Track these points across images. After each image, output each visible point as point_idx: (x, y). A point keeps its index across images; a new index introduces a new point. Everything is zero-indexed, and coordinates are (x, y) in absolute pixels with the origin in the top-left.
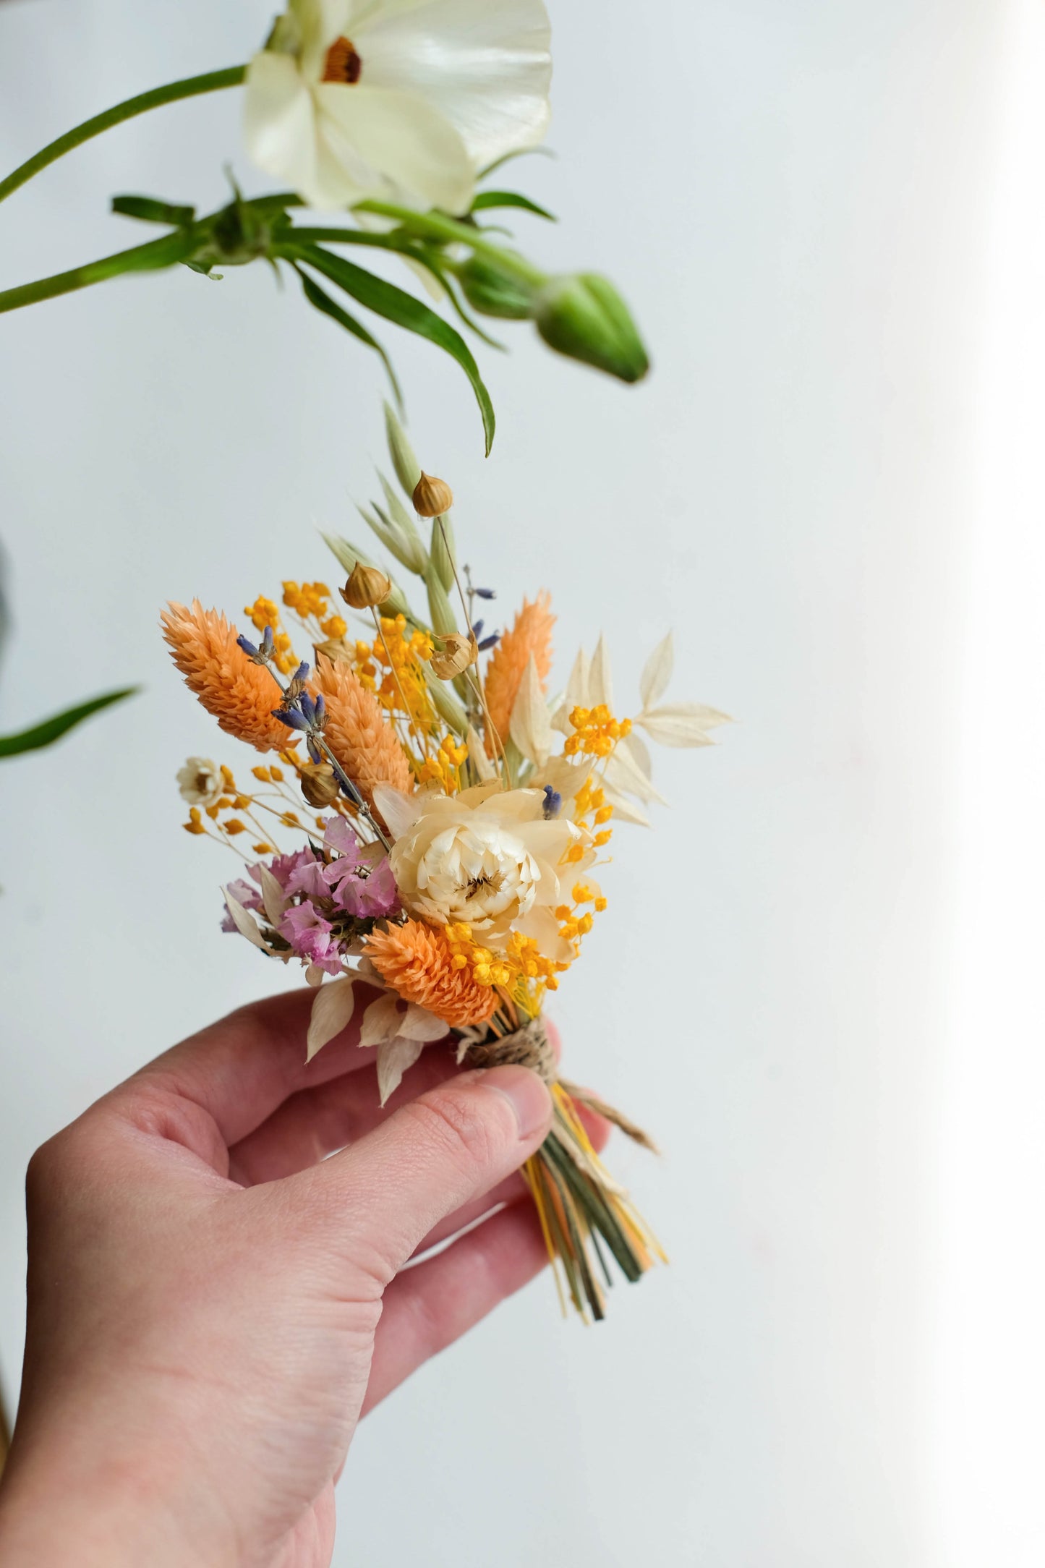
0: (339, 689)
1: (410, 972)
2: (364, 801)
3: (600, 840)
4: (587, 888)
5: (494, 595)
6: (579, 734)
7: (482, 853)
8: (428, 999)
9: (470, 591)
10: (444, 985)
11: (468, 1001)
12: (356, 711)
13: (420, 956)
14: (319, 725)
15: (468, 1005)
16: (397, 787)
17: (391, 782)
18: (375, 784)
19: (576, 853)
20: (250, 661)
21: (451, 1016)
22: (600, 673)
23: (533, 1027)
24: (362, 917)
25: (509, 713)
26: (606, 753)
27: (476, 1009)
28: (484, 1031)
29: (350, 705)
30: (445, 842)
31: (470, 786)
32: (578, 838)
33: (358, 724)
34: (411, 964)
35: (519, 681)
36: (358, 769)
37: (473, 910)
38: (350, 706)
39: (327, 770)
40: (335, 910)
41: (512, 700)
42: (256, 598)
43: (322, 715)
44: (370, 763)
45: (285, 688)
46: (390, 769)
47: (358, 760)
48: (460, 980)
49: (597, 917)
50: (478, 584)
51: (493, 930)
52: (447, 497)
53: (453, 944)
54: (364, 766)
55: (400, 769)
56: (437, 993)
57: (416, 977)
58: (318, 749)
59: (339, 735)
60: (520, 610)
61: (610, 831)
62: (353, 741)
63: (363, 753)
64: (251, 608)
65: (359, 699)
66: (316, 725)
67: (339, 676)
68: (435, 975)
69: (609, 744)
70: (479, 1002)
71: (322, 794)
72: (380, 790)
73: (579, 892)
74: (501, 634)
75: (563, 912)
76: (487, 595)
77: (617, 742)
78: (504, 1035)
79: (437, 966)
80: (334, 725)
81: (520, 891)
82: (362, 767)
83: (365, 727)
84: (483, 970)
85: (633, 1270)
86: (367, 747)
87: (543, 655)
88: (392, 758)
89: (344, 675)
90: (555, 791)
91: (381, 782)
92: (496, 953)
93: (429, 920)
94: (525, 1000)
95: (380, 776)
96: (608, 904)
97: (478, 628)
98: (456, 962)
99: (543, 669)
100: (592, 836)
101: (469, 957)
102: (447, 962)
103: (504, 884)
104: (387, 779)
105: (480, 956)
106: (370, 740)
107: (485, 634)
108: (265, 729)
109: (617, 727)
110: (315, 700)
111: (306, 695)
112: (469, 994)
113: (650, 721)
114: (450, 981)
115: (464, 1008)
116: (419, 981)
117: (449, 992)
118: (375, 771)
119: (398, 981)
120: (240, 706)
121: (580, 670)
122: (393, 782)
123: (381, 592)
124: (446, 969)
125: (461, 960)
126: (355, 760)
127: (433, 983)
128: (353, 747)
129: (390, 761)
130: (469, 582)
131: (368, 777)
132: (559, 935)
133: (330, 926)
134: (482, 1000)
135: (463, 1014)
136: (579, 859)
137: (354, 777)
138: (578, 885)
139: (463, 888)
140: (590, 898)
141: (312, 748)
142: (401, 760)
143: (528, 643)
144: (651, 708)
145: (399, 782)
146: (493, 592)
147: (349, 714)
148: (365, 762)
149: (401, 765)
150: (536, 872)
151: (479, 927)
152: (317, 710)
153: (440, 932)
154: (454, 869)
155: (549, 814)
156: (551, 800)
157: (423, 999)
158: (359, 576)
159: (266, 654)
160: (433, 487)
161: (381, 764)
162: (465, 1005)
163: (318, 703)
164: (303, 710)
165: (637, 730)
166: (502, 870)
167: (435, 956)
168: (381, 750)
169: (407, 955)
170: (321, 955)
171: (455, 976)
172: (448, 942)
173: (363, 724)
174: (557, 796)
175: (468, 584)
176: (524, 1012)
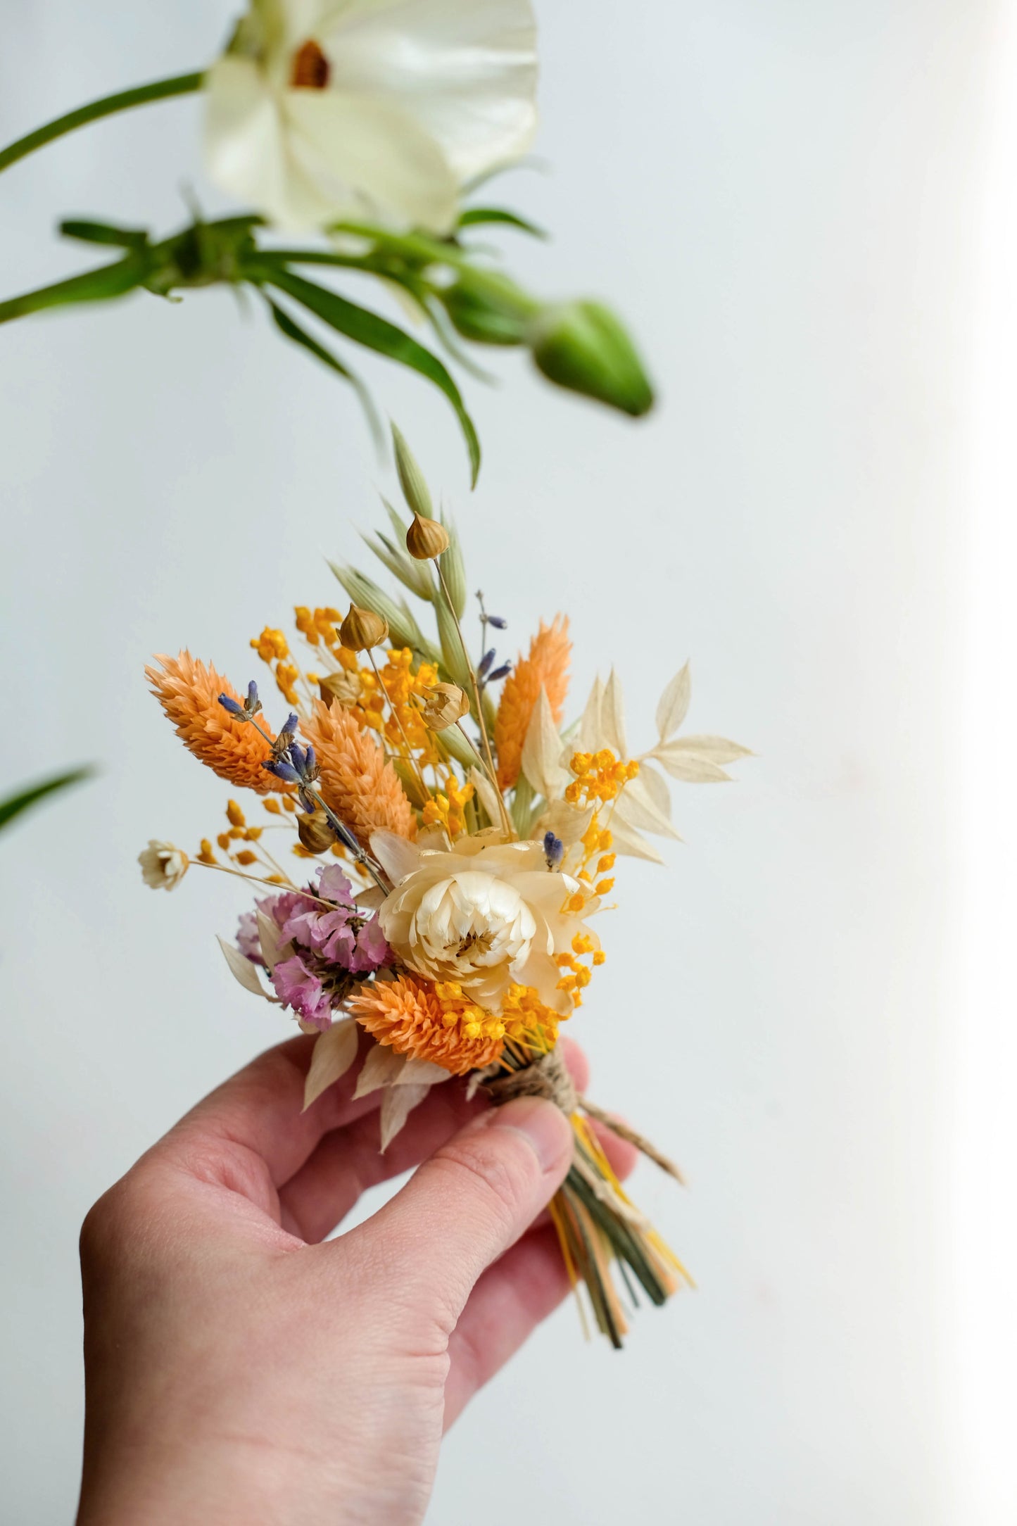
0: (334, 735)
1: (395, 1034)
2: (362, 847)
3: (602, 889)
4: (587, 938)
5: (504, 625)
6: (580, 781)
7: (470, 913)
8: (420, 1055)
9: (483, 618)
10: (436, 1041)
11: (466, 1051)
12: (352, 757)
13: (406, 1017)
14: (310, 776)
15: (467, 1055)
16: (396, 832)
17: (389, 828)
18: (373, 830)
19: (577, 902)
20: (232, 717)
21: (449, 1065)
22: (612, 706)
23: (547, 1063)
24: (354, 972)
25: (521, 745)
26: (610, 797)
27: (478, 1056)
29: (346, 751)
30: (433, 900)
32: (575, 891)
33: (354, 772)
34: (399, 1024)
35: (530, 715)
36: (356, 816)
37: (464, 967)
38: (346, 753)
39: (322, 818)
40: (327, 963)
41: (524, 732)
42: (261, 630)
43: (313, 765)
44: (367, 810)
45: (273, 742)
46: (388, 816)
47: (354, 808)
48: (454, 1033)
49: (596, 971)
50: (491, 612)
51: (485, 987)
52: (439, 541)
53: (444, 1002)
54: (361, 813)
55: (399, 814)
56: (428, 1050)
57: (403, 1038)
58: (310, 800)
60: (536, 633)
61: (612, 880)
62: (349, 787)
63: (359, 801)
64: (257, 639)
66: (307, 777)
67: (334, 723)
68: (426, 1032)
69: (615, 787)
70: (478, 1051)
71: (317, 842)
72: (378, 835)
73: (578, 944)
74: (514, 663)
75: (565, 960)
76: (498, 624)
77: (624, 783)
78: (516, 1071)
79: (427, 1023)
80: (329, 772)
81: (510, 951)
82: (359, 814)
83: (362, 773)
84: (474, 1029)
85: (658, 1295)
86: (364, 793)
87: (556, 686)
88: (390, 804)
90: (557, 836)
91: (379, 828)
92: (488, 1010)
93: (421, 976)
94: (535, 1040)
95: (379, 822)
96: (606, 958)
97: (489, 657)
98: (445, 1021)
99: (556, 699)
100: (591, 887)
101: (459, 1015)
102: (437, 1020)
103: (495, 942)
104: (385, 824)
105: (469, 1015)
106: (366, 787)
107: (496, 664)
108: (257, 779)
109: (623, 770)
110: (304, 752)
111: (296, 747)
112: (465, 1048)
113: (665, 754)
114: (442, 1037)
116: (406, 1042)
117: (443, 1046)
118: (373, 817)
119: (384, 1041)
120: (228, 759)
121: (596, 699)
122: (393, 828)
123: (375, 637)
124: (438, 1026)
125: (450, 1018)
126: (352, 806)
127: (424, 1040)
128: (349, 793)
129: (387, 807)
130: (483, 609)
131: (365, 823)
133: (321, 981)
134: (483, 1047)
136: (580, 908)
137: (351, 823)
138: (579, 935)
139: (454, 945)
140: (589, 949)
141: (304, 799)
142: (401, 804)
143: (541, 673)
144: (669, 740)
145: (400, 827)
146: (504, 621)
147: (345, 761)
148: (362, 808)
149: (401, 809)
150: (527, 928)
151: (469, 984)
152: (307, 761)
153: (428, 988)
154: (443, 925)
155: (549, 861)
156: (552, 845)
157: (415, 1054)
158: (352, 620)
159: (251, 710)
160: (425, 531)
161: (378, 810)
162: (463, 1056)
163: (308, 754)
164: (294, 763)
165: (653, 764)
166: (493, 930)
167: (424, 1014)
168: (378, 796)
169: (393, 1016)
170: (310, 1012)
171: (447, 1031)
172: (438, 999)
173: (359, 770)
174: (559, 845)
175: (480, 612)
176: (537, 1051)
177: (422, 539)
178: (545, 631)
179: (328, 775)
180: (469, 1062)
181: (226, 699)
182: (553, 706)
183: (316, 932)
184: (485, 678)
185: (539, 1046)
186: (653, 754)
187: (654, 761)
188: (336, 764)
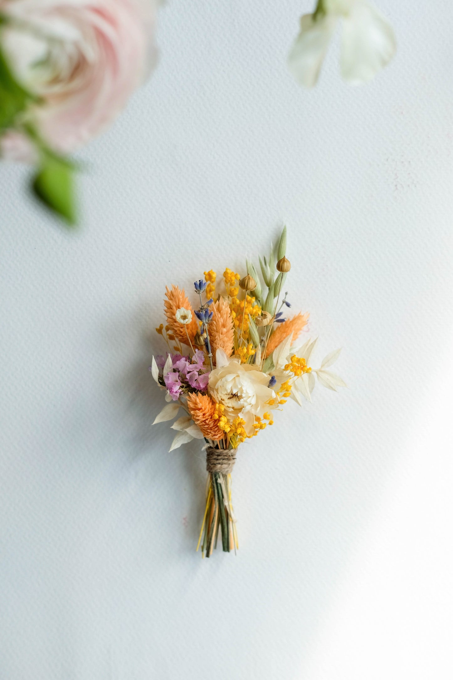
0: (222, 311)
1: (197, 411)
3: (281, 403)
4: (270, 415)
5: (290, 306)
6: (292, 364)
7: (240, 387)
8: (200, 423)
9: (284, 301)
10: (207, 422)
11: (213, 431)
12: (224, 321)
13: (203, 408)
14: (208, 321)
15: (212, 432)
16: (225, 351)
17: (224, 349)
18: (218, 347)
19: (272, 402)
21: (205, 433)
22: (311, 349)
23: (232, 451)
24: (192, 387)
25: (276, 347)
26: (298, 375)
27: (215, 435)
28: (216, 444)
29: (223, 318)
30: (230, 378)
31: (250, 363)
32: (274, 398)
33: (222, 326)
34: (199, 409)
35: (284, 338)
36: (215, 340)
37: (229, 403)
39: (205, 335)
40: (185, 380)
42: (209, 270)
43: (211, 319)
44: (220, 340)
45: (202, 305)
46: (226, 345)
47: (217, 337)
48: (213, 423)
49: (268, 426)
50: (288, 301)
51: (232, 412)
52: (288, 268)
53: (216, 410)
54: (218, 340)
55: (229, 346)
56: (203, 423)
57: (198, 414)
59: (214, 326)
60: (297, 315)
61: (286, 401)
62: (218, 330)
63: (219, 335)
64: (207, 273)
65: (227, 317)
67: (224, 307)
68: (205, 417)
69: (300, 373)
70: (216, 433)
71: (199, 342)
72: (220, 350)
73: (266, 415)
74: (287, 320)
75: (258, 419)
76: (288, 305)
77: (304, 373)
78: (221, 449)
79: (207, 414)
80: (214, 322)
81: (245, 404)
82: (217, 340)
84: (222, 424)
86: (222, 334)
87: (296, 334)
89: (226, 307)
90: (275, 379)
91: (221, 348)
92: (229, 420)
93: (213, 399)
94: (233, 441)
95: (222, 346)
96: (273, 424)
97: (280, 314)
98: (214, 416)
99: (294, 339)
100: (279, 400)
101: (220, 417)
103: (242, 400)
104: (223, 348)
105: (224, 419)
106: (224, 333)
107: (281, 317)
109: (306, 369)
111: (208, 310)
112: (214, 429)
113: (320, 373)
114: (210, 421)
115: (210, 433)
116: (199, 416)
117: (208, 425)
118: (221, 343)
119: (192, 412)
121: (307, 345)
122: (225, 349)
123: (252, 287)
124: (210, 417)
125: (216, 416)
126: (216, 336)
127: (204, 419)
128: (217, 332)
129: (227, 342)
131: (217, 344)
132: (254, 426)
133: (181, 384)
135: (209, 434)
136: (271, 405)
137: (212, 341)
138: (267, 413)
139: (229, 394)
140: (269, 419)
141: (202, 328)
143: (294, 327)
144: (323, 369)
145: (227, 351)
147: (221, 321)
150: (253, 401)
151: (228, 409)
153: (214, 404)
154: (229, 387)
155: (269, 385)
156: (272, 381)
157: (198, 422)
158: (247, 278)
160: (285, 264)
161: (224, 342)
163: (211, 313)
165: (314, 373)
166: (243, 395)
167: (209, 411)
168: (226, 337)
169: (199, 406)
170: (173, 392)
171: (212, 420)
172: (215, 408)
173: (224, 326)
174: (275, 381)
175: (284, 299)
176: (231, 445)
178: (300, 315)
179: (213, 323)
180: (211, 435)
182: (293, 340)
184: (274, 320)
185: (233, 444)
186: (316, 371)
187: (315, 373)
188: (218, 321)
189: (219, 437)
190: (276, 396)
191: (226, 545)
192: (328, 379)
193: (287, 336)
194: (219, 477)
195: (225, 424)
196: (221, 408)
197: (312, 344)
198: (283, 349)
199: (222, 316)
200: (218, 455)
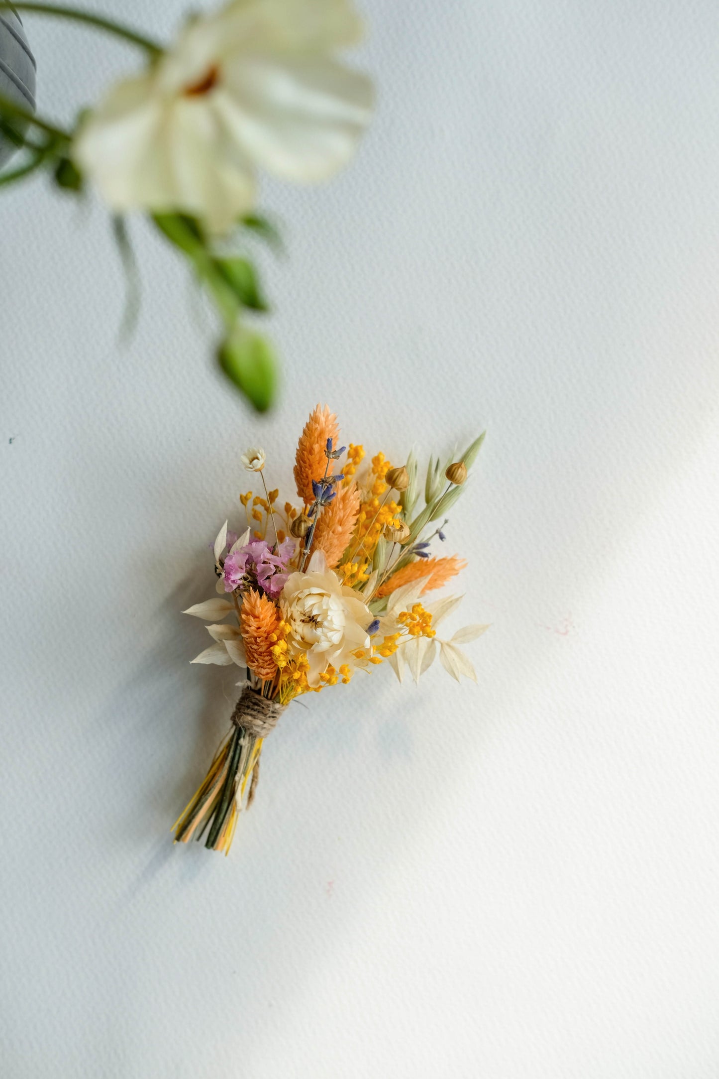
0: (347, 501)
1: (251, 618)
2: (310, 550)
3: (373, 661)
4: (348, 671)
6: (411, 616)
7: (324, 607)
8: (248, 639)
9: (439, 530)
10: (259, 640)
11: (262, 659)
12: (344, 517)
13: (261, 617)
15: (260, 661)
16: (327, 559)
17: (327, 555)
18: (320, 548)
19: (360, 654)
20: (325, 451)
21: (250, 658)
22: (448, 608)
23: (277, 706)
24: (259, 584)
25: (400, 586)
26: (413, 634)
27: (262, 667)
28: (259, 686)
29: (344, 511)
32: (366, 647)
33: (338, 521)
34: (255, 617)
35: (416, 578)
36: (321, 536)
37: (299, 627)
40: (254, 571)
41: (406, 582)
42: (360, 444)
43: (329, 501)
45: (326, 477)
46: (332, 550)
47: (325, 533)
48: (267, 646)
49: (339, 684)
50: (444, 531)
51: (298, 642)
53: (278, 629)
54: (324, 538)
55: (335, 554)
56: (253, 640)
57: (251, 623)
58: (314, 512)
59: (328, 517)
62: (330, 524)
63: (329, 533)
64: (354, 446)
65: (350, 513)
66: (323, 502)
67: (352, 497)
68: (259, 632)
69: (418, 633)
70: (265, 666)
71: (298, 529)
72: (320, 553)
73: (344, 668)
74: (431, 557)
75: (331, 670)
76: (442, 537)
77: (422, 636)
78: (264, 696)
79: (263, 629)
80: (330, 512)
81: (323, 638)
82: (323, 538)
83: (340, 525)
84: (277, 650)
85: (211, 843)
86: (333, 532)
87: (435, 581)
88: (337, 547)
89: (355, 499)
90: (380, 625)
91: (323, 551)
92: (289, 650)
93: (280, 612)
94: (284, 690)
95: (326, 548)
96: (348, 683)
97: (425, 545)
98: (272, 636)
99: (431, 586)
100: (371, 655)
101: (279, 639)
102: (269, 633)
103: (320, 629)
104: (327, 552)
105: (282, 643)
106: (336, 531)
107: (425, 550)
109: (428, 630)
110: (332, 492)
111: (331, 487)
112: (264, 656)
113: (446, 648)
114: (262, 641)
115: (257, 660)
116: (250, 626)
117: (258, 646)
118: (326, 544)
119: (243, 616)
121: (444, 602)
123: (402, 485)
124: (265, 635)
125: (274, 637)
127: (256, 634)
128: (329, 526)
129: (335, 547)
130: (442, 527)
131: (321, 543)
132: (319, 674)
133: (245, 574)
134: (268, 667)
135: (255, 662)
136: (358, 658)
137: (316, 537)
138: (347, 666)
139: (305, 615)
140: (345, 675)
141: (312, 508)
142: (340, 552)
143: (435, 570)
144: (453, 644)
145: (330, 559)
146: (445, 538)
147: (341, 514)
148: (326, 538)
149: (337, 555)
150: (336, 638)
151: (293, 633)
152: (329, 497)
153: (279, 619)
154: (310, 602)
155: (367, 629)
156: (374, 626)
157: (246, 636)
158: (400, 471)
159: (334, 456)
160: (460, 470)
161: (331, 544)
162: (259, 659)
163: (333, 495)
164: (324, 492)
165: (437, 645)
166: (325, 623)
167: (267, 625)
168: (337, 539)
169: (257, 611)
170: (229, 579)
171: (266, 641)
172: (278, 625)
173: (341, 523)
174: (377, 628)
175: (440, 527)
176: (280, 696)
177: (456, 470)
178: (454, 558)
180: (257, 666)
181: (331, 441)
182: (426, 586)
183: (264, 555)
184: (414, 551)
185: (282, 697)
186: (442, 642)
187: (440, 645)
188: (336, 512)
189: (267, 674)
190: (370, 647)
191: (212, 838)
192: (453, 660)
193: (421, 576)
194: (244, 737)
195: (282, 653)
196: (285, 628)
197: (451, 601)
198: (409, 592)
199: (344, 509)
200: (255, 704)
